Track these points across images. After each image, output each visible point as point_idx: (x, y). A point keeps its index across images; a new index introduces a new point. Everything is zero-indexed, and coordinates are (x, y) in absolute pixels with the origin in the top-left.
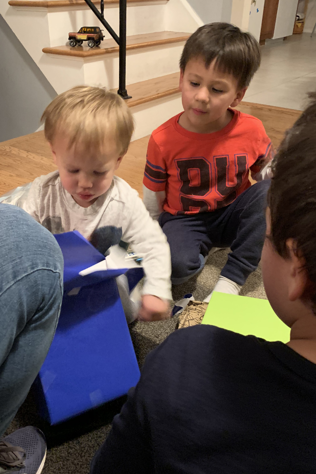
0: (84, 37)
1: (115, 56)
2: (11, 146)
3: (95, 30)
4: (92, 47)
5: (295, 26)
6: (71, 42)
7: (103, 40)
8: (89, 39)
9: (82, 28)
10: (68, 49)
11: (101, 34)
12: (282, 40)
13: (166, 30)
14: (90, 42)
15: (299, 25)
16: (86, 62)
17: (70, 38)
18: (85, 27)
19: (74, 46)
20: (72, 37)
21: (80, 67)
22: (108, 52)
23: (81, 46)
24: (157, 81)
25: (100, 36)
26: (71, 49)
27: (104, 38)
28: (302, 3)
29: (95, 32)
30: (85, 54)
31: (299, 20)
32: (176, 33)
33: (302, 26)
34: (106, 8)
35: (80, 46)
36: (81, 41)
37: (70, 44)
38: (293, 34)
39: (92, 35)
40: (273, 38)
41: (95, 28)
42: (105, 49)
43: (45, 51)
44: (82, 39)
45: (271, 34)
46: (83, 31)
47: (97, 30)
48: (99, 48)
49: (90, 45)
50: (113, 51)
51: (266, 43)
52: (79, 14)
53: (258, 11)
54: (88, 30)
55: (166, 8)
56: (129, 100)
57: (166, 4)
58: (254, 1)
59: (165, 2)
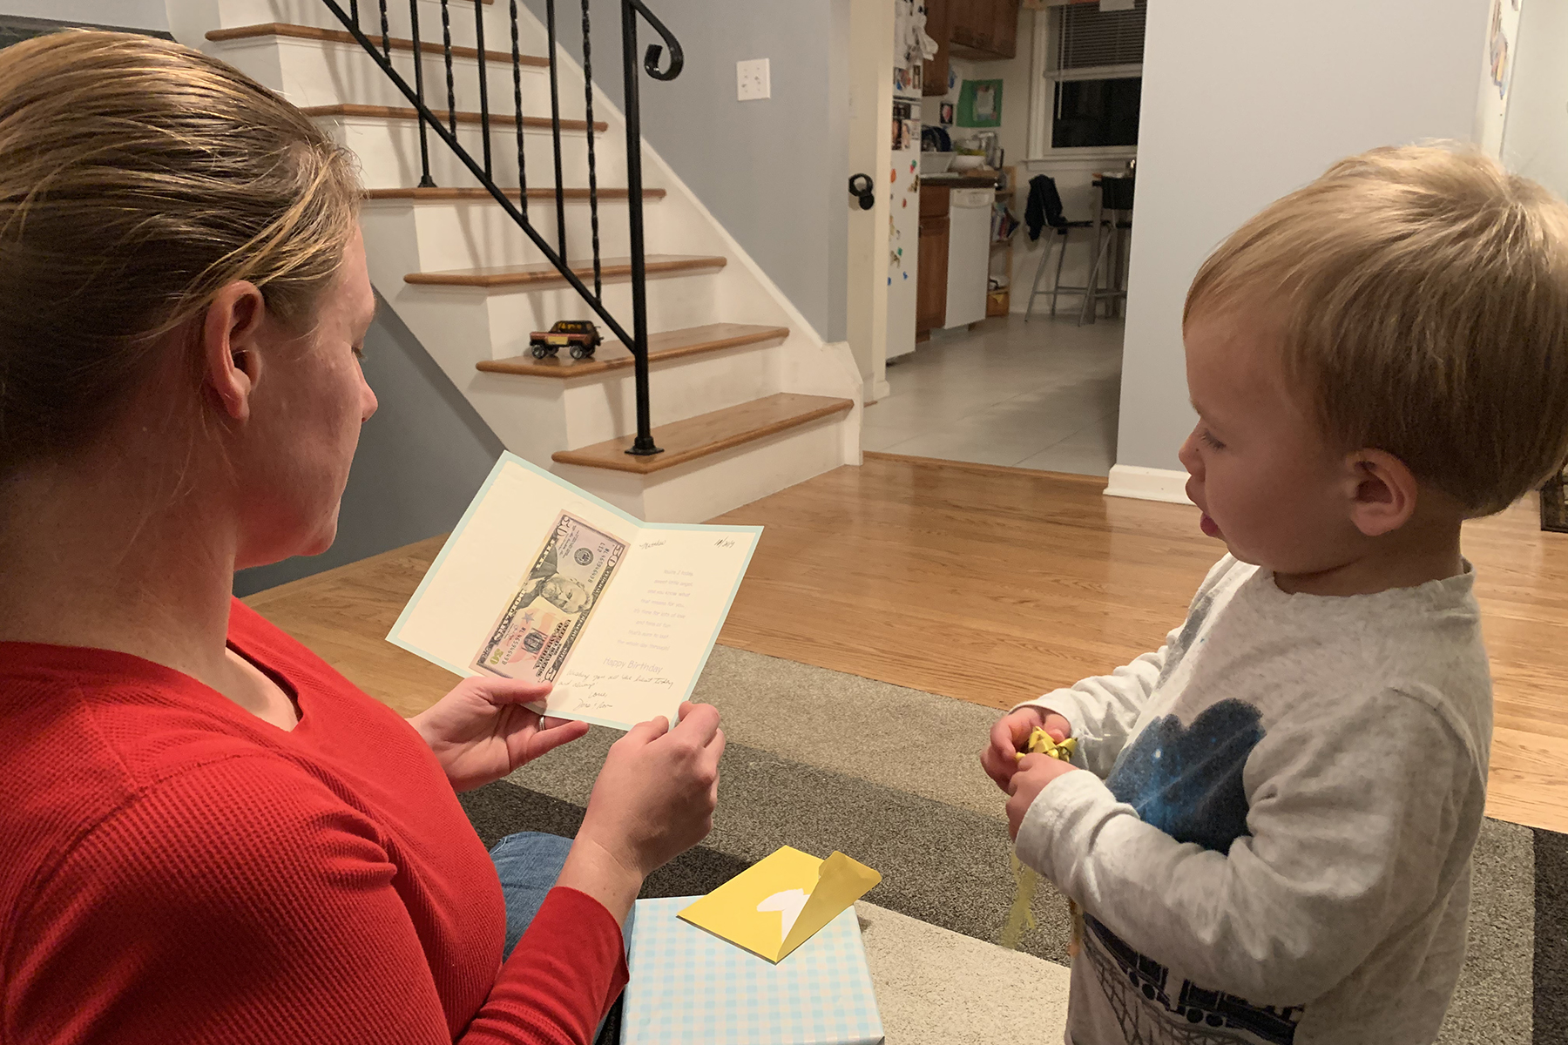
0: (561, 339)
1: (627, 376)
2: (412, 557)
3: (584, 327)
4: (579, 359)
5: (990, 301)
6: (536, 350)
7: (599, 344)
8: (571, 343)
9: (557, 324)
10: (529, 364)
11: (596, 333)
12: (966, 330)
13: (722, 322)
14: (575, 350)
15: (1000, 298)
16: (568, 387)
17: (534, 341)
18: (562, 322)
19: (541, 358)
20: (537, 341)
21: (556, 396)
22: (611, 367)
23: (556, 358)
24: (711, 420)
25: (593, 337)
26: (535, 363)
27: (602, 341)
28: (1000, 256)
29: (583, 331)
30: (568, 371)
31: (997, 288)
32: (743, 327)
33: (1007, 301)
34: (605, 285)
35: (553, 356)
36: (556, 347)
37: (533, 353)
38: (988, 315)
39: (578, 335)
40: (946, 327)
41: (583, 324)
42: (606, 362)
43: (482, 368)
44: (558, 343)
45: (939, 319)
46: (559, 328)
47: (589, 327)
48: (593, 360)
49: (575, 354)
50: (622, 365)
51: (932, 338)
52: (549, 296)
53: (906, 276)
54: (569, 326)
55: (719, 282)
56: (659, 456)
57: (717, 273)
58: (896, 259)
59: (716, 269)
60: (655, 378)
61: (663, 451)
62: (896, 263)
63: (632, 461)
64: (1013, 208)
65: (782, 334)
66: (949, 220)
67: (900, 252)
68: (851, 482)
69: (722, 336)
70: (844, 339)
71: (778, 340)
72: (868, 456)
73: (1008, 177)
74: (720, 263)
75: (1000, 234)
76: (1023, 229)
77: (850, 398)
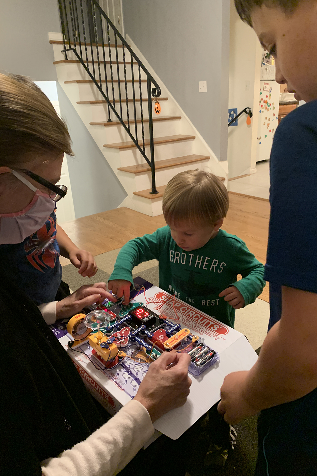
1: (151, 173)
16: (136, 175)
34: (146, 148)
43: (119, 169)
55: (193, 143)
56: (158, 194)
59: (193, 139)
60: (157, 174)
61: (159, 193)
63: (151, 196)
65: (208, 158)
70: (226, 159)
71: (207, 160)
74: (194, 138)
77: (224, 177)
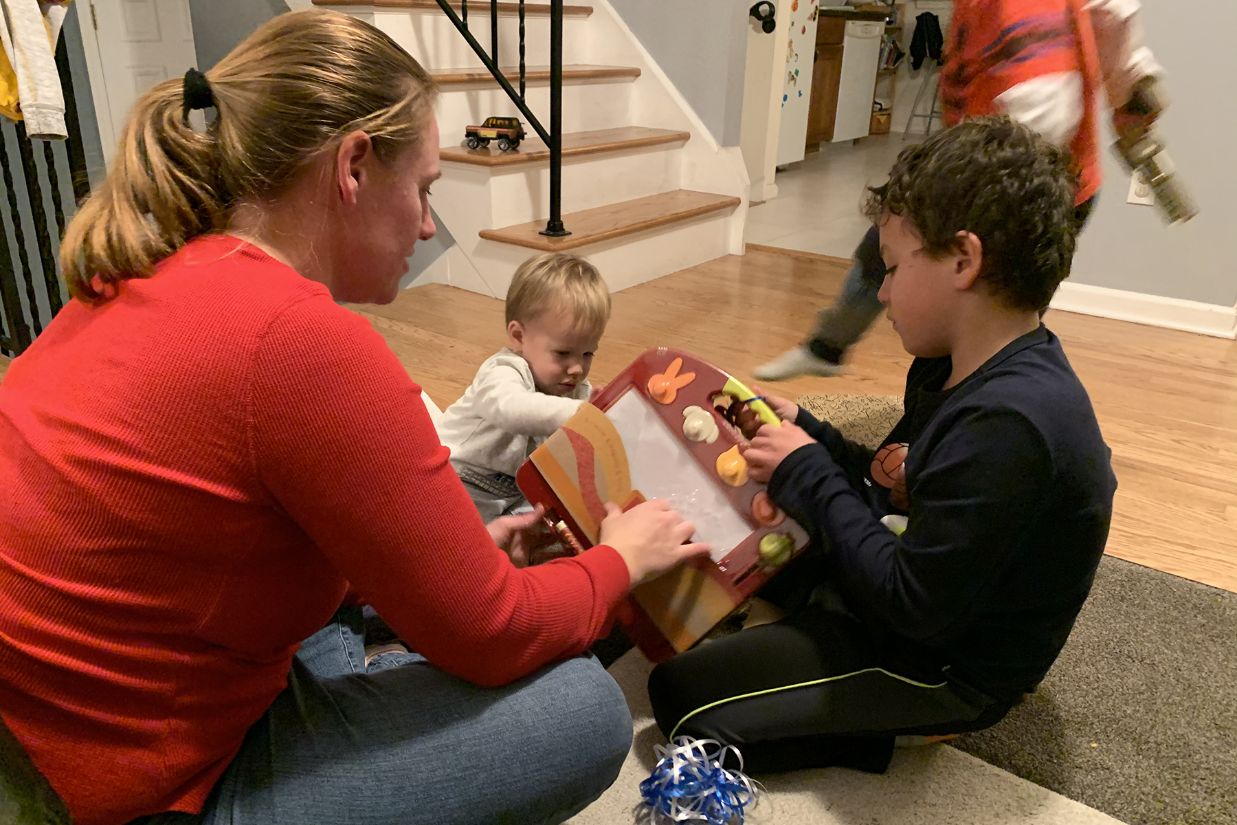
0: (492, 133)
1: (544, 167)
3: (510, 122)
4: (505, 151)
5: (874, 121)
6: (471, 141)
7: (523, 139)
8: (499, 136)
9: (488, 120)
10: (464, 153)
11: (521, 129)
12: (851, 144)
13: (634, 125)
14: (502, 142)
15: (883, 119)
16: (495, 174)
17: (468, 134)
18: (493, 118)
19: (474, 148)
21: (484, 182)
22: (531, 158)
23: (488, 149)
24: (615, 210)
25: (518, 132)
26: (469, 152)
27: (526, 136)
28: (886, 83)
29: (510, 126)
30: (494, 161)
31: (881, 109)
32: (650, 130)
33: (889, 121)
34: (529, 87)
35: (485, 147)
36: (487, 140)
37: (468, 144)
38: (870, 134)
39: (506, 130)
40: (834, 141)
41: (510, 120)
42: (528, 154)
44: (489, 136)
45: (828, 133)
46: (490, 123)
47: (515, 123)
48: (517, 152)
49: (502, 146)
50: (541, 158)
51: (821, 149)
52: (484, 96)
53: (800, 95)
54: (499, 122)
55: (634, 89)
56: (567, 238)
57: (633, 82)
58: (793, 78)
59: (631, 78)
60: (566, 171)
61: (570, 233)
62: (792, 82)
63: (544, 241)
64: (901, 41)
65: (684, 137)
66: (843, 47)
67: (797, 72)
68: (734, 270)
69: (633, 137)
70: (736, 144)
71: (680, 143)
72: (750, 247)
73: (899, 13)
74: (635, 73)
75: (887, 63)
76: (908, 59)
77: (737, 196)
